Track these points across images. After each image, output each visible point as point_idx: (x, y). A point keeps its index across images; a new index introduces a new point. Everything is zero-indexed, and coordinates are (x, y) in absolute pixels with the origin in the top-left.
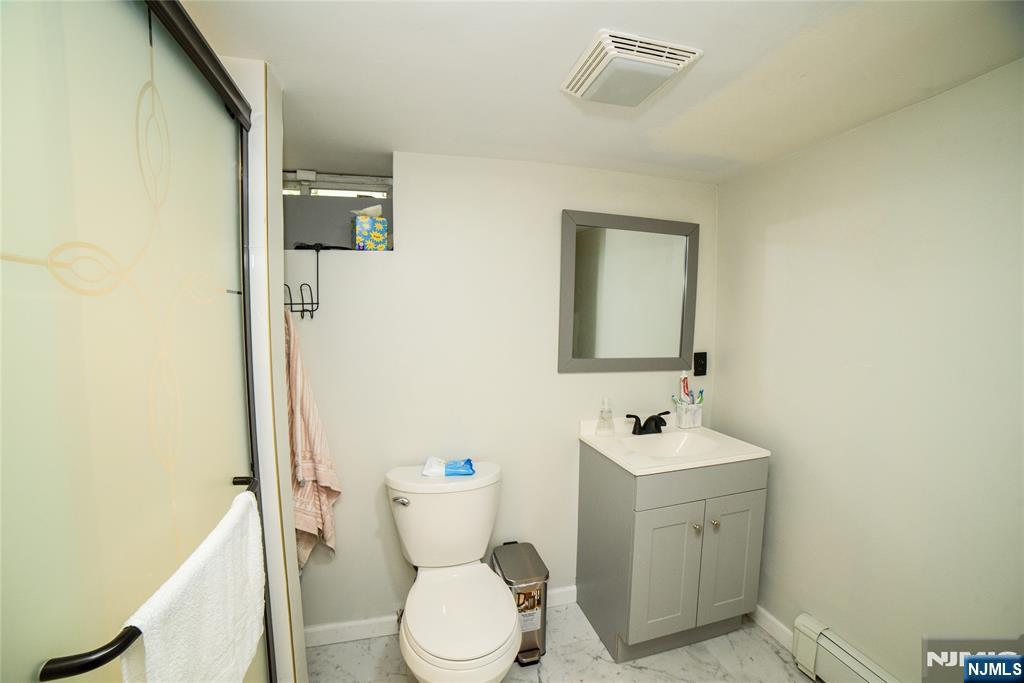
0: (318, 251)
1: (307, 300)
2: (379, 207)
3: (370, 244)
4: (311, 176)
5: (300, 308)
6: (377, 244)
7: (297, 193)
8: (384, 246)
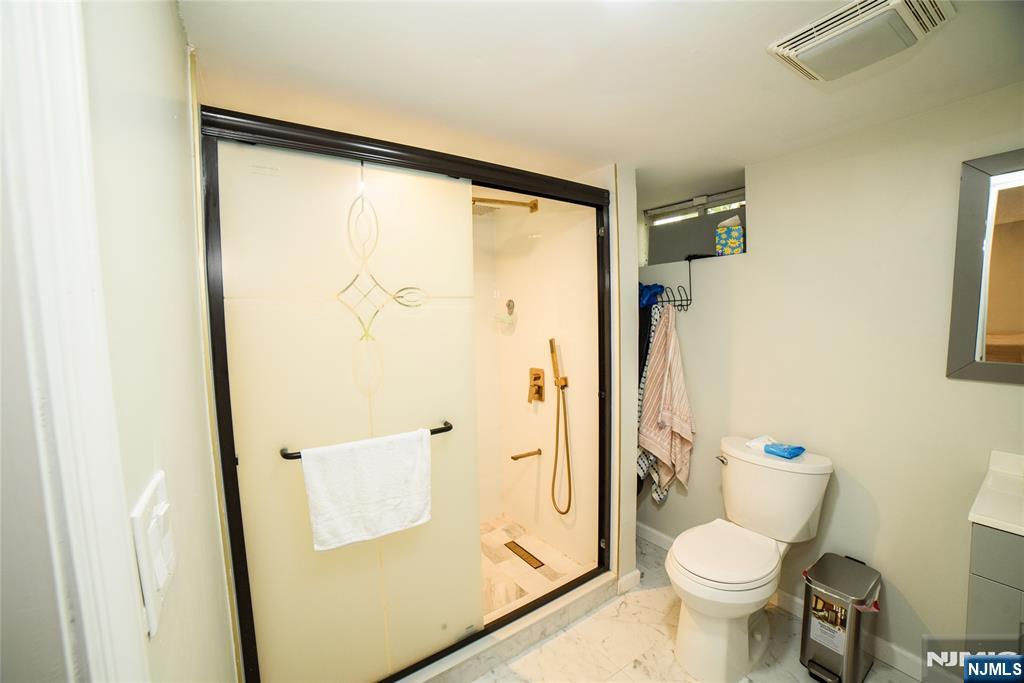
0: (690, 261)
1: (684, 298)
2: (737, 217)
3: (727, 250)
4: (703, 200)
5: (679, 303)
6: (733, 248)
7: (696, 215)
8: (740, 250)
